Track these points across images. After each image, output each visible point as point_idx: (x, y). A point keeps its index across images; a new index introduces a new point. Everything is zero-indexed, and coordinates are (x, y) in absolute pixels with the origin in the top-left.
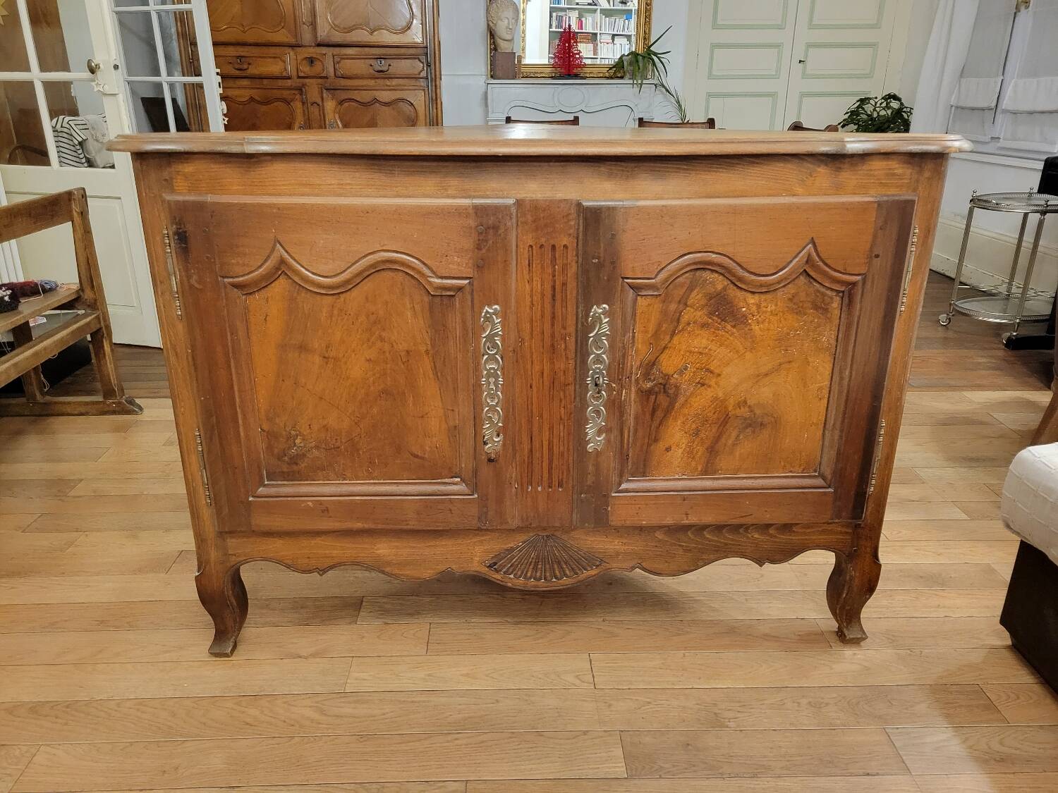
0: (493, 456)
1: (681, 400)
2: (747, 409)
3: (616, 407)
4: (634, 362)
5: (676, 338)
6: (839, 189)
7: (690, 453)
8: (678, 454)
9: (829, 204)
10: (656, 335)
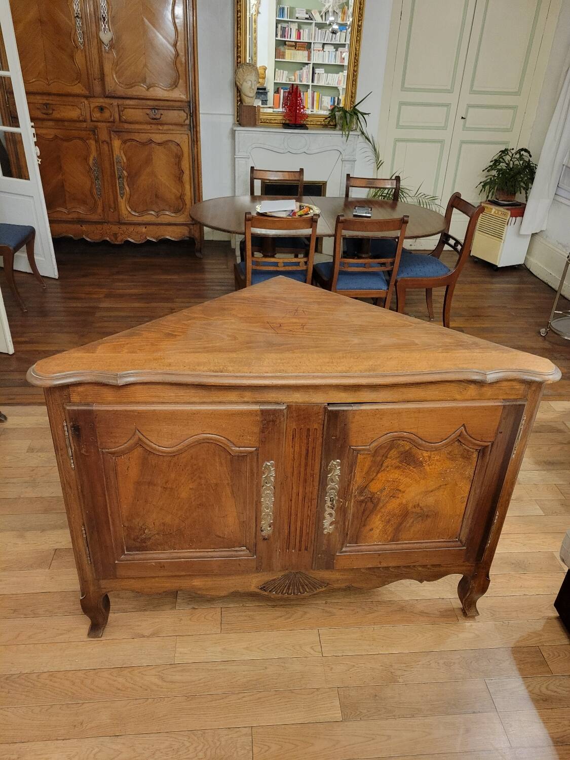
0: (266, 537)
1: (381, 505)
2: (419, 508)
3: (342, 511)
4: (354, 487)
5: (379, 475)
6: (481, 398)
7: (384, 531)
8: (377, 532)
9: (475, 407)
10: (368, 473)
